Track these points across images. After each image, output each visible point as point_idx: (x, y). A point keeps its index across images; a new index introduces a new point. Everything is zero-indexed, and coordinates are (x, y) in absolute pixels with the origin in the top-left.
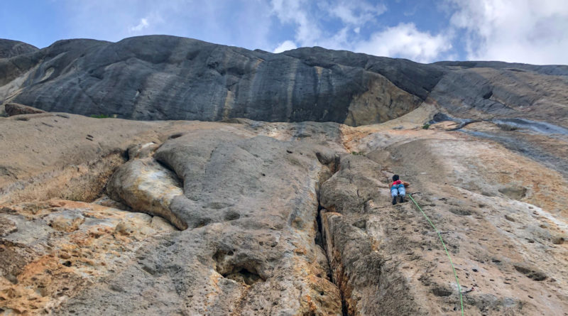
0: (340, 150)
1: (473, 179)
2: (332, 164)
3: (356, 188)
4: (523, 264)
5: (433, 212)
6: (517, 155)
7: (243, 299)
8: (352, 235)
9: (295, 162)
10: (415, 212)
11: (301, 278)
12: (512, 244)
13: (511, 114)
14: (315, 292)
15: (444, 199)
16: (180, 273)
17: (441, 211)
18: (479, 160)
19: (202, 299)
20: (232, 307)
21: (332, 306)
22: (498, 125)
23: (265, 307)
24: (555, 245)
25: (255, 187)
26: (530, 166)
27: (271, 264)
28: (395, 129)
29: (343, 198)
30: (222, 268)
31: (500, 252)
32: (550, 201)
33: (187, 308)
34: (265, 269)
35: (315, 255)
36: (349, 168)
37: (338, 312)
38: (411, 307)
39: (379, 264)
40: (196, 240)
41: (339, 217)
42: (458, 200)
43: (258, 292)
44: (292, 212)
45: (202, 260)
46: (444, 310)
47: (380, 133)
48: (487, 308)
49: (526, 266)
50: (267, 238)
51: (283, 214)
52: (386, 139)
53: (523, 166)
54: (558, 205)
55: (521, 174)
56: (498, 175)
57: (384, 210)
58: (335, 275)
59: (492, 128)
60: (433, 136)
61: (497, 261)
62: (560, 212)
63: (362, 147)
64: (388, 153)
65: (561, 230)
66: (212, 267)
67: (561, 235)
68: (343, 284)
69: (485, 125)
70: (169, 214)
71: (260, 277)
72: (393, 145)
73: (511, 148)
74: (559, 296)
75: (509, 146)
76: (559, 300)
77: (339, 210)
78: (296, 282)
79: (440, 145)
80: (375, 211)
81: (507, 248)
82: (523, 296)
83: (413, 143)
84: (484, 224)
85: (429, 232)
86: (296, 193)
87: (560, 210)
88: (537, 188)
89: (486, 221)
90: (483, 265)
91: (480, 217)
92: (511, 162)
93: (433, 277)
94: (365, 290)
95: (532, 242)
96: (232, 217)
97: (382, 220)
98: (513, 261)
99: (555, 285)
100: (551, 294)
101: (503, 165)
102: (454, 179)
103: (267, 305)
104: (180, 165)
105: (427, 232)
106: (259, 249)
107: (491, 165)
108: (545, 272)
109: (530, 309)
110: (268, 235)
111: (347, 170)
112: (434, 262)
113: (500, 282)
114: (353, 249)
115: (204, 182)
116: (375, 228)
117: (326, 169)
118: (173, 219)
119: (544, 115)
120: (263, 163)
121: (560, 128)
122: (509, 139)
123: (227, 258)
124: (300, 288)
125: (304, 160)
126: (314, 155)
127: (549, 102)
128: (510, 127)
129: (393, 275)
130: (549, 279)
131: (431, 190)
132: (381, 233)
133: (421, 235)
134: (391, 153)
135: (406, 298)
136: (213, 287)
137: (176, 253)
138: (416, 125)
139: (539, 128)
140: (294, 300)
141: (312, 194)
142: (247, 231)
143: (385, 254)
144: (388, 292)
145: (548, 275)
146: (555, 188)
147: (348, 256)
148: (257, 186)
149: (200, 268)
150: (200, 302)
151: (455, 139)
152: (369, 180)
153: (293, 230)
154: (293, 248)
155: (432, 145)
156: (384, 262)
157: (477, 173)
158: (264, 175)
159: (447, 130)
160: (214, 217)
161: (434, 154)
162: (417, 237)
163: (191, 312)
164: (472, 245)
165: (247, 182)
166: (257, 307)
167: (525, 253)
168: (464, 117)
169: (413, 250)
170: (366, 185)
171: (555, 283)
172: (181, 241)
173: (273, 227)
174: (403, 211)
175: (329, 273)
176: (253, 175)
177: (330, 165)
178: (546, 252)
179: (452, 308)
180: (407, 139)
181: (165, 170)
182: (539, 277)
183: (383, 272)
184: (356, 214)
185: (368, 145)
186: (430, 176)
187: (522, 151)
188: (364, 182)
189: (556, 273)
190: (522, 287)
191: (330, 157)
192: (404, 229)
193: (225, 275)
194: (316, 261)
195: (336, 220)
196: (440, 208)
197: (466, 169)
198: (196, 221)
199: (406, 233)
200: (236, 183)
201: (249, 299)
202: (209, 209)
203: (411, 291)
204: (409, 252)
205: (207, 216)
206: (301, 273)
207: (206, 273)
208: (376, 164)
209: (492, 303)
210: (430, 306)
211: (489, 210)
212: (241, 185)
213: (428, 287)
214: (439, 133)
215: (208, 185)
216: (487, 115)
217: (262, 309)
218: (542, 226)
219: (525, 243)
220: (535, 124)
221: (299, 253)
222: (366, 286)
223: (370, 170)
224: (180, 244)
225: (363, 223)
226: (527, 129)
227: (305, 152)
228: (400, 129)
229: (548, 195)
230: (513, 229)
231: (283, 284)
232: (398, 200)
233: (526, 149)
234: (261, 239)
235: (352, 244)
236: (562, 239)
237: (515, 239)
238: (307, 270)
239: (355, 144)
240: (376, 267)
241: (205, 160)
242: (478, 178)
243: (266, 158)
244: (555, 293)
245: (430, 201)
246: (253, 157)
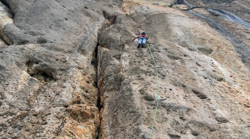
0: (119, 11)
1: (186, 40)
2: (112, 19)
3: (120, 36)
4: (197, 89)
5: (158, 55)
6: (213, 30)
7: (39, 90)
8: (111, 62)
9: (88, 15)
10: (148, 54)
11: (77, 82)
12: (195, 78)
13: (219, 6)
14: (83, 91)
15: (166, 49)
16: (3, 70)
17: (163, 55)
18: (192, 30)
19: (14, 87)
20: (32, 94)
21: (91, 99)
22: (210, 12)
23: (51, 96)
24: (217, 82)
25: (60, 26)
26: (218, 37)
27: (61, 72)
28: (154, 4)
29: (111, 40)
30: (31, 70)
31: (187, 82)
32: (222, 58)
33: (3, 91)
34: (57, 74)
35: (89, 70)
36: (120, 23)
37: (94, 103)
38: (131, 105)
39: (121, 80)
40: (17, 52)
41: (107, 51)
42: (173, 51)
43: (49, 87)
44: (80, 44)
45: (19, 64)
46: (148, 108)
47: (144, 5)
48: (170, 110)
49: (198, 90)
50: (61, 57)
51: (74, 44)
52: (147, 9)
53: (215, 37)
54: (225, 61)
55: (212, 41)
56: (200, 40)
57: (132, 51)
58: (99, 82)
59: (206, 13)
60: (173, 12)
61: (184, 86)
62: (226, 65)
63: (132, 12)
64: (145, 18)
65: (223, 74)
66: (24, 69)
67: (222, 77)
68: (101, 88)
69: (203, 10)
70: (3, 34)
71: (54, 79)
72: (149, 14)
73: (212, 26)
74: (209, 108)
75: (211, 24)
76: (208, 110)
77: (108, 47)
78: (73, 84)
79: (174, 18)
80: (127, 50)
81: (191, 80)
82: (191, 106)
83: (160, 14)
84: (183, 66)
85: (152, 66)
86: (85, 33)
87: (226, 64)
88: (218, 50)
89: (185, 64)
90: (176, 87)
91: (183, 62)
92: (209, 34)
93: (147, 91)
94: (111, 93)
95: (206, 78)
96: (42, 42)
97: (129, 56)
98: (192, 87)
99: (209, 102)
100: (206, 106)
101: (204, 35)
102: (175, 38)
103: (53, 95)
104: (14, 4)
105: (151, 66)
106: (55, 63)
107: (197, 34)
108: (206, 94)
109: (192, 113)
110: (62, 55)
111: (118, 25)
112: (150, 83)
113: (181, 97)
114: (110, 70)
115: (28, 18)
116: (125, 60)
117: (107, 21)
118: (5, 38)
119: (235, 10)
120: (68, 12)
121: (240, 19)
122: (212, 21)
123: (35, 65)
124: (74, 88)
125: (94, 14)
126: (101, 12)
127: (239, 3)
128: (215, 14)
129: (126, 86)
130: (208, 99)
131: (160, 43)
132: (127, 63)
133: (148, 67)
134: (147, 18)
135: (129, 100)
136: (22, 81)
137: (3, 58)
138: (166, 4)
139: (230, 17)
140: (69, 94)
141: (95, 35)
142: (50, 51)
143: (125, 75)
144: (122, 95)
145: (208, 97)
146: (227, 52)
147: (106, 73)
148: (61, 25)
149: (16, 69)
150: (12, 88)
151: (184, 15)
152: (129, 32)
153: (79, 54)
154: (77, 65)
155: (169, 17)
156: (124, 79)
157: (189, 37)
158: (67, 19)
159: (182, 10)
160: (30, 40)
161: (169, 22)
162: (145, 68)
163: (6, 93)
164: (174, 76)
165: (55, 21)
166: (46, 95)
167: (200, 84)
168: (193, 4)
169: (141, 75)
170: (126, 35)
171: (210, 101)
172: (7, 52)
173: (66, 51)
174: (142, 53)
175: (96, 81)
176: (59, 18)
177: (111, 20)
178: (211, 84)
179: (152, 108)
180: (158, 12)
181: (4, 6)
182: (203, 97)
183: (122, 84)
184: (117, 50)
185: (136, 11)
186: (163, 35)
187: (217, 28)
188: (126, 33)
189: (212, 96)
190: (192, 101)
191: (111, 15)
192: (139, 63)
193: (32, 75)
194: (89, 74)
195: (104, 53)
196: (162, 53)
197: (183, 34)
198: (19, 41)
199: (140, 65)
200: (47, 21)
201: (43, 90)
202: (28, 35)
203: (133, 96)
204: (139, 75)
205: (26, 39)
206: (77, 79)
207: (19, 72)
208: (135, 23)
209: (173, 108)
210: (141, 105)
211: (188, 59)
212: (51, 23)
213: (142, 95)
214: (177, 11)
215: (30, 20)
216: (206, 5)
217: (50, 96)
218: (214, 71)
219: (202, 78)
220: (229, 15)
221: (79, 68)
222: (112, 90)
223: (131, 27)
224: (6, 53)
225: (119, 56)
226: (224, 16)
227: (96, 9)
228: (157, 4)
229: (223, 55)
230: (198, 70)
231: (65, 84)
232: (141, 46)
233: (220, 28)
234: (57, 57)
235: (110, 67)
236: (222, 79)
237: (197, 76)
238: (81, 78)
239: (129, 10)
240: (119, 81)
241: (30, 4)
242: (188, 40)
243: (70, 9)
244: (208, 106)
245: (158, 49)
246: (61, 7)
